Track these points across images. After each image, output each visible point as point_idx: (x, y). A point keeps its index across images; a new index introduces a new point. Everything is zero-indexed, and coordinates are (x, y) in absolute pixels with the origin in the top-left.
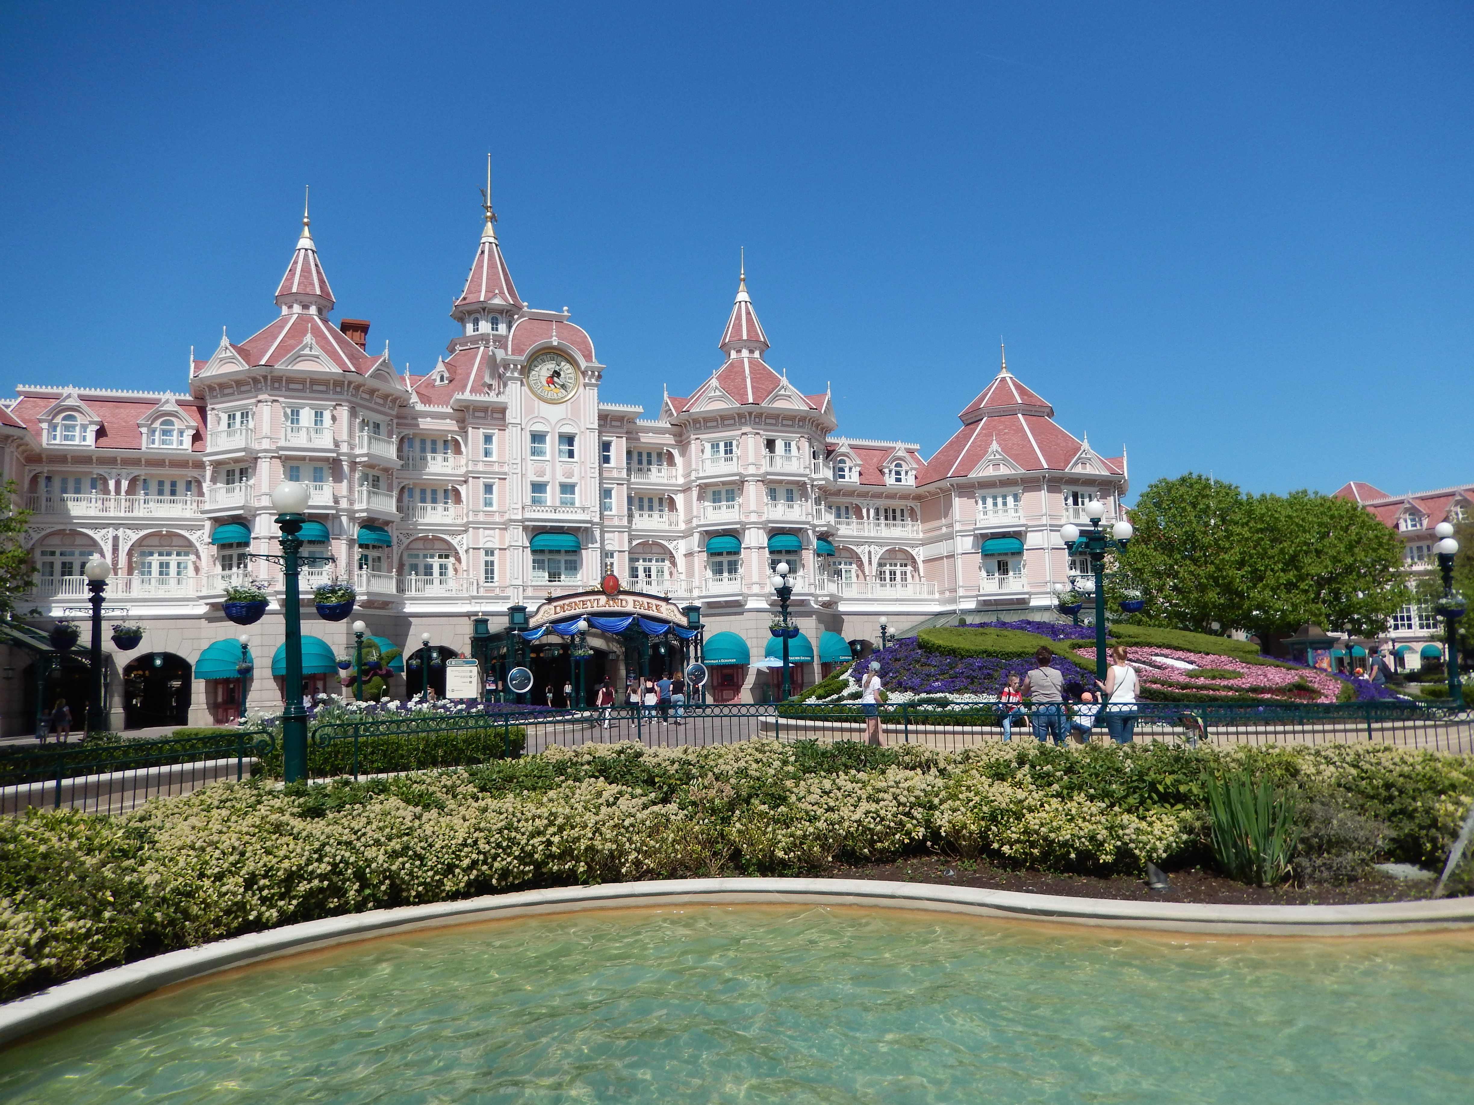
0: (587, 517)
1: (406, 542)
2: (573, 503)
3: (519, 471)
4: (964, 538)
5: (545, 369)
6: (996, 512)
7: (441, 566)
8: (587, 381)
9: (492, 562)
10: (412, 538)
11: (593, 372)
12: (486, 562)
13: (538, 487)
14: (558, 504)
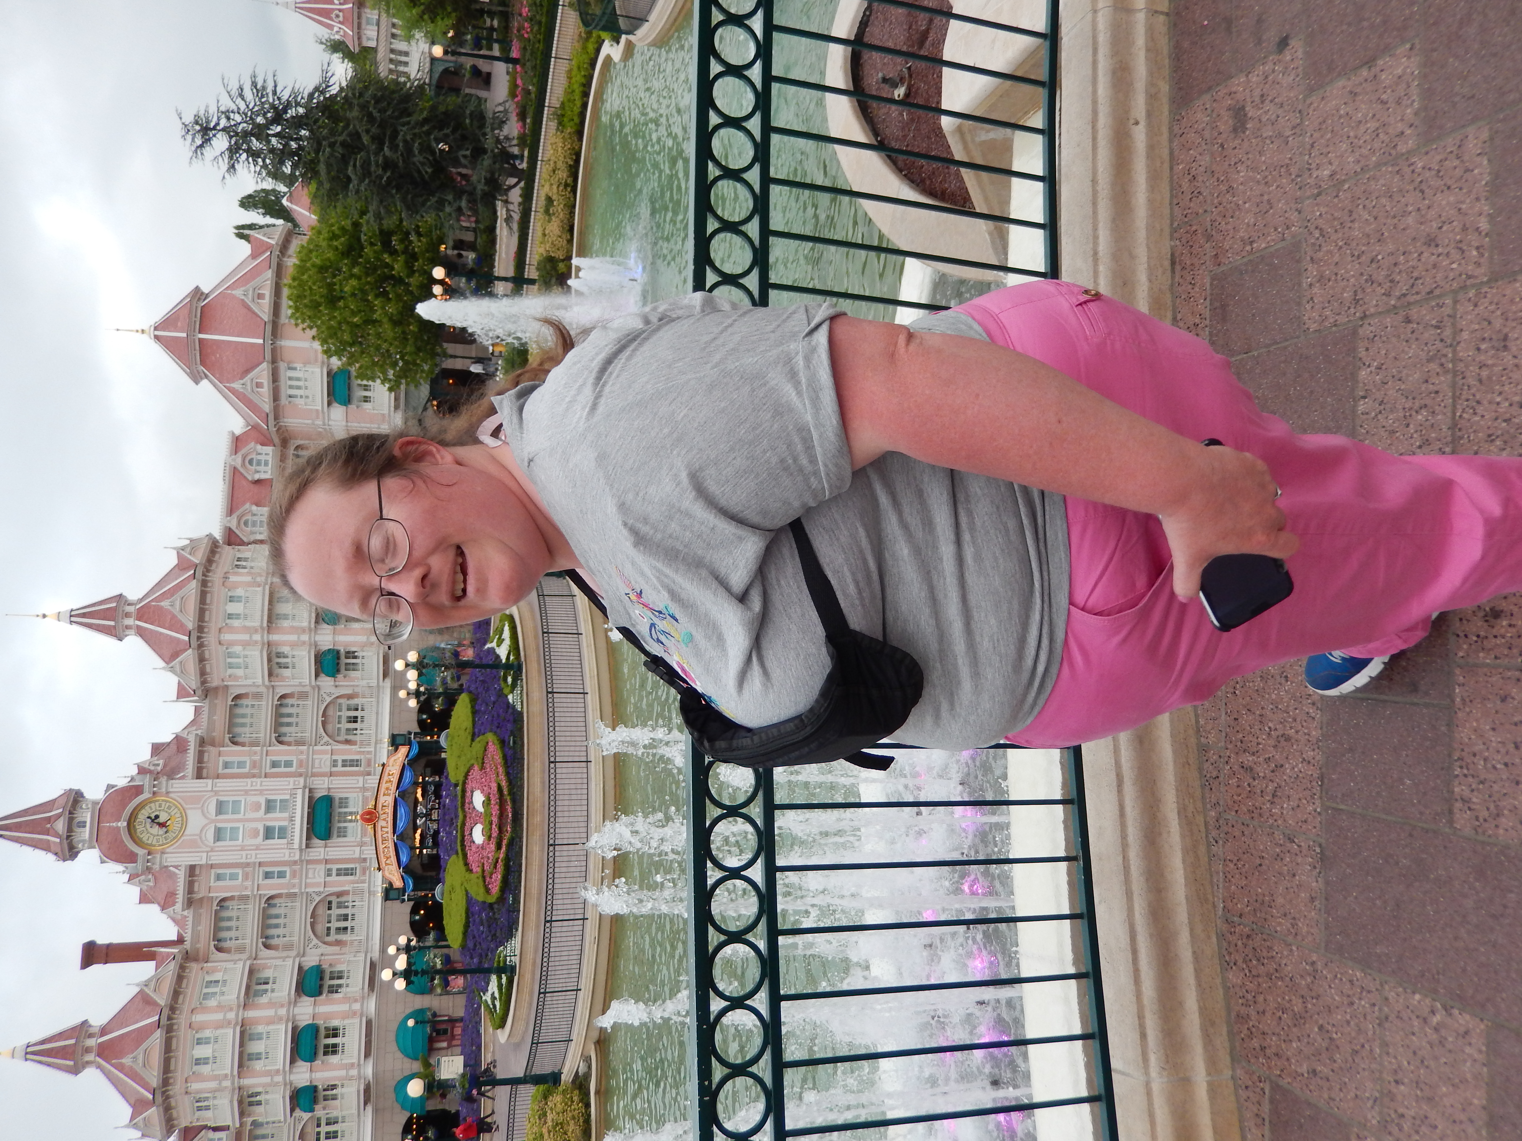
0: (300, 792)
1: (315, 941)
2: (286, 801)
3: (253, 852)
4: (332, 417)
5: (150, 830)
6: (306, 388)
7: (338, 907)
8: (164, 790)
9: (338, 870)
10: (312, 936)
11: (154, 786)
12: (338, 875)
13: (269, 833)
14: (286, 815)
